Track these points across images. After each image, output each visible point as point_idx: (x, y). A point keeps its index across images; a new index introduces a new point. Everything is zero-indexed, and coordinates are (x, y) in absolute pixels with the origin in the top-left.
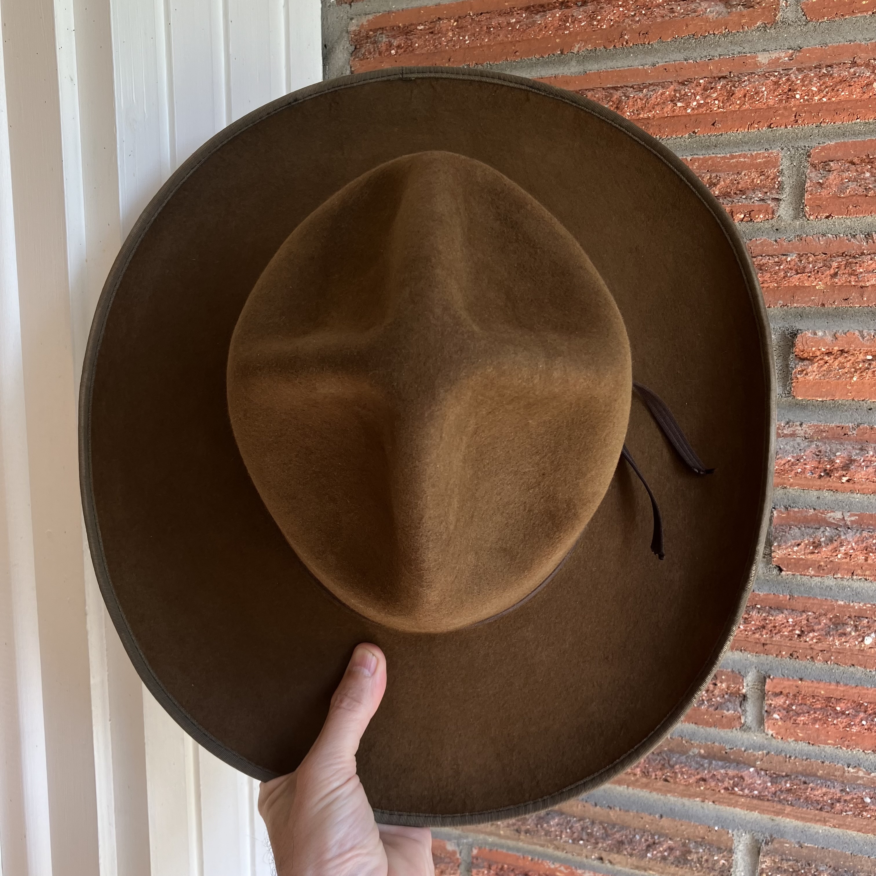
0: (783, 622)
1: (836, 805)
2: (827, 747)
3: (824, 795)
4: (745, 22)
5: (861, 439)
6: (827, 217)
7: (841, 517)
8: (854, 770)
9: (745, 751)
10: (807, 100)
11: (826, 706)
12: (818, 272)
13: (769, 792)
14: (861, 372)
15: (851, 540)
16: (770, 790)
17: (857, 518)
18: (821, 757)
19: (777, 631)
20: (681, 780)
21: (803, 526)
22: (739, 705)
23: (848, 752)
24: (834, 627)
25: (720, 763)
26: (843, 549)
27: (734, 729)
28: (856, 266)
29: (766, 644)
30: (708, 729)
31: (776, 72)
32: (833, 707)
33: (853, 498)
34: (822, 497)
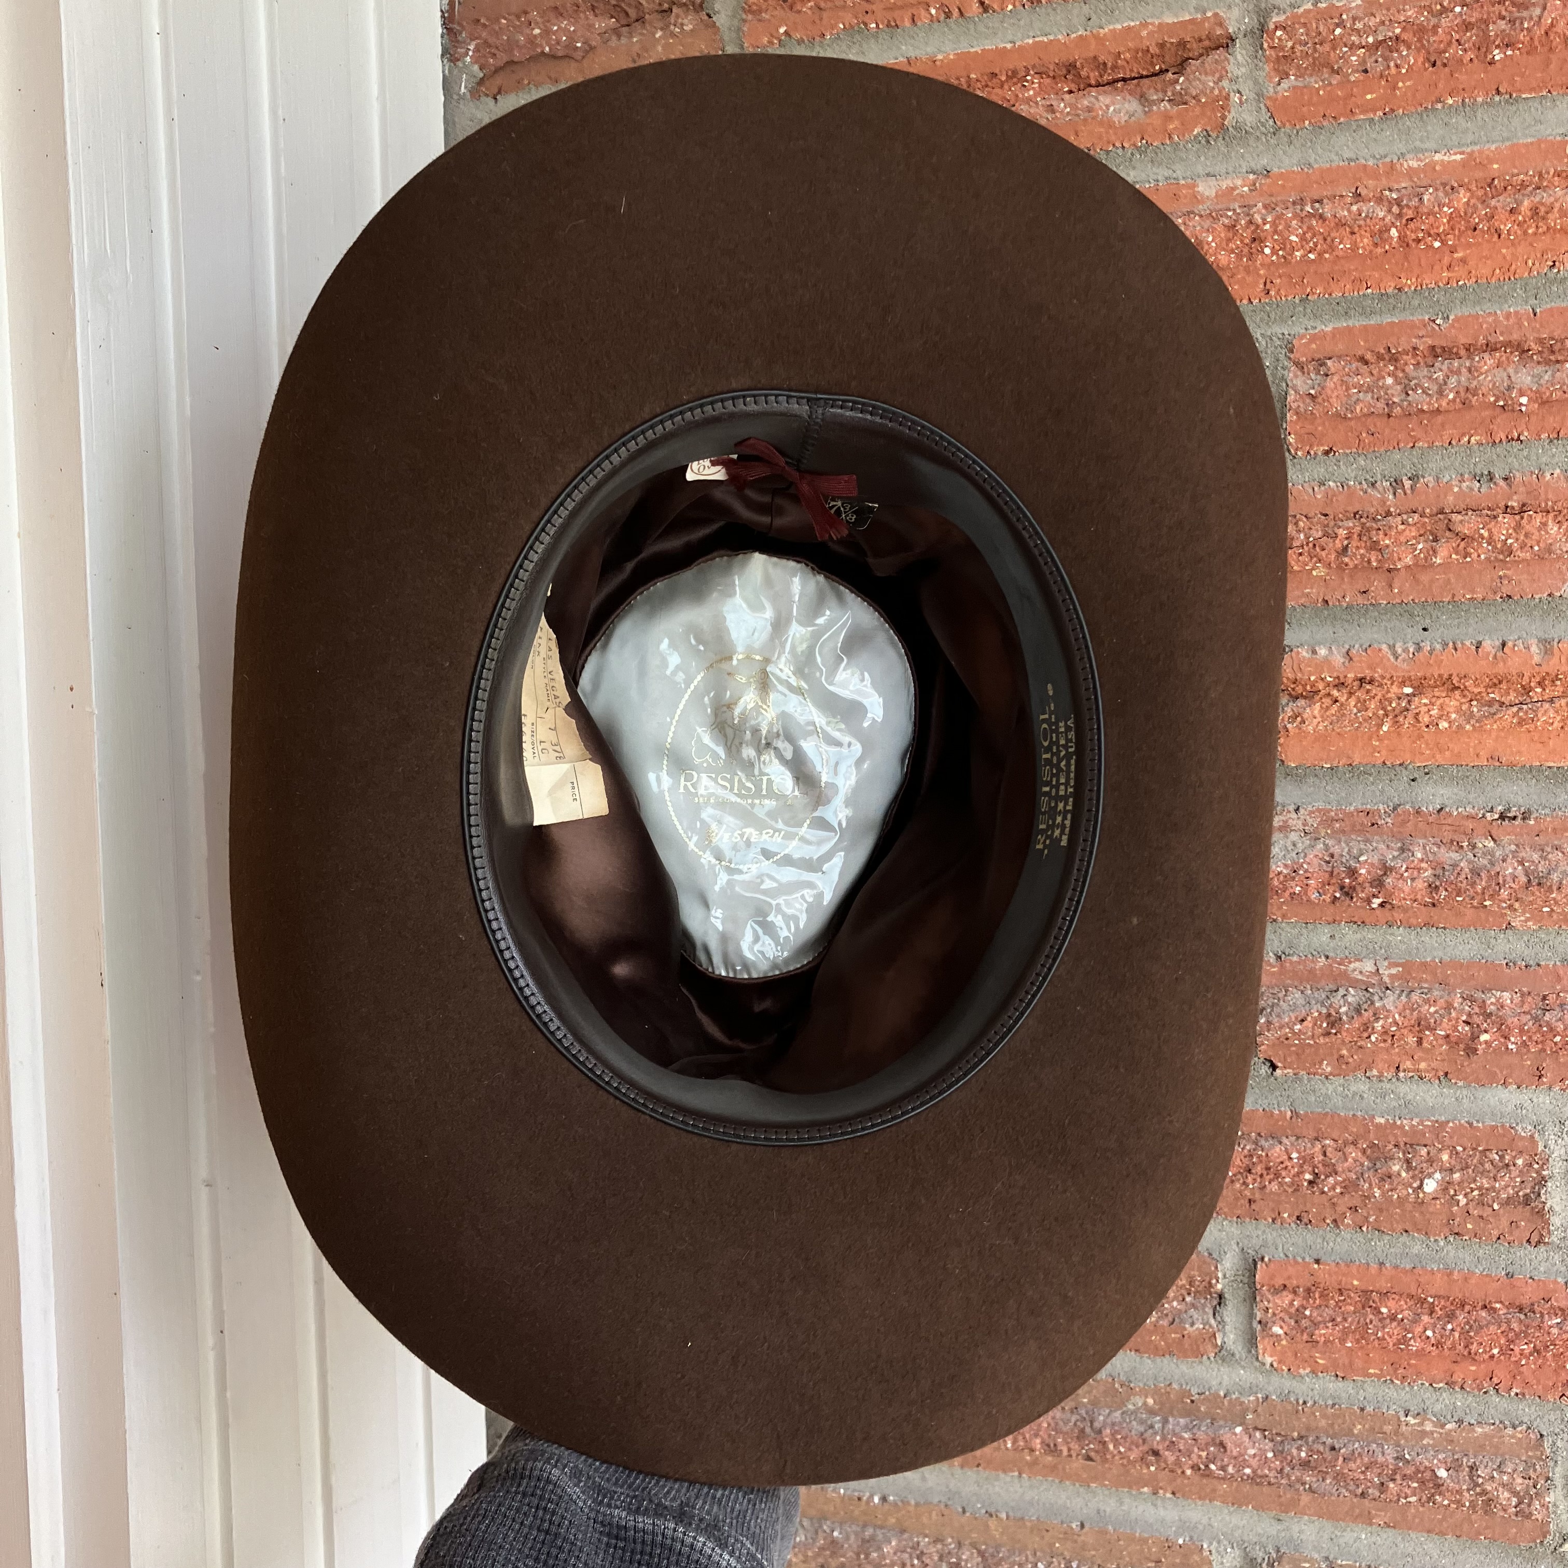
0: (1281, 1160)
1: (1388, 1487)
2: (1367, 1379)
3: (1367, 1468)
4: (1174, 129)
5: (1400, 832)
6: (1327, 453)
7: (1373, 970)
8: (1417, 1421)
9: (1225, 1396)
10: (1284, 257)
11: (1363, 1308)
12: (1314, 545)
13: (1270, 1470)
14: (1396, 716)
15: (1392, 1008)
16: (1272, 1465)
17: (1401, 969)
18: (1359, 1400)
19: (1272, 1176)
20: (1114, 1456)
21: (1309, 987)
22: (1211, 1312)
23: (1404, 1388)
24: (1370, 1165)
25: (1182, 1421)
26: (1378, 1026)
27: (1205, 1357)
28: (1378, 534)
29: (1254, 1201)
30: (1158, 1360)
31: (1230, 210)
32: (1375, 1308)
33: (1392, 934)
34: (1338, 936)
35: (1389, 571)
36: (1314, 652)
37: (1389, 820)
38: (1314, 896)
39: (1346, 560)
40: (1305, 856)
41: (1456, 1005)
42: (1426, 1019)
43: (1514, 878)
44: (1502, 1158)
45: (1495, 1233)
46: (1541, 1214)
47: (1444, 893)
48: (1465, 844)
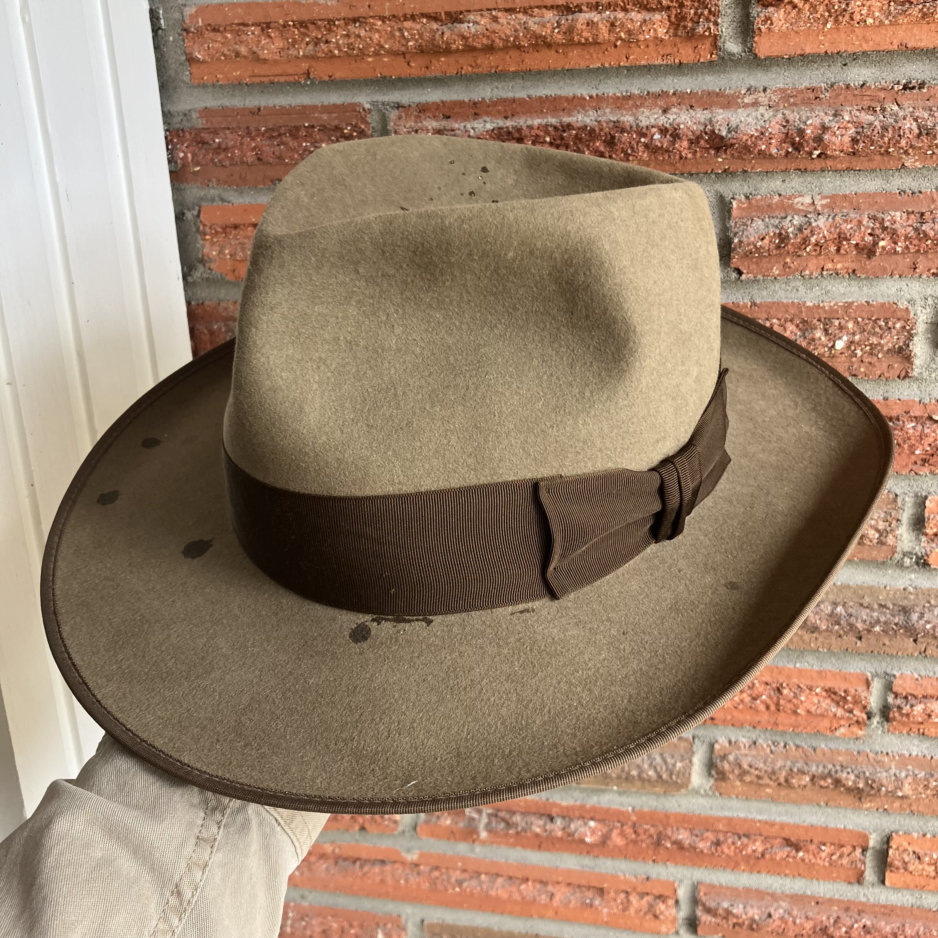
5: (834, 103)
7: (810, 201)
14: (837, 16)
15: (823, 227)
17: (829, 200)
21: (767, 216)
24: (801, 334)
26: (813, 240)
33: (824, 177)
34: (787, 180)
37: (827, 94)
38: (774, 151)
40: (770, 123)
41: (864, 223)
42: (845, 234)
43: (911, 130)
44: (887, 323)
45: (878, 373)
46: (908, 358)
47: (862, 144)
48: (878, 109)
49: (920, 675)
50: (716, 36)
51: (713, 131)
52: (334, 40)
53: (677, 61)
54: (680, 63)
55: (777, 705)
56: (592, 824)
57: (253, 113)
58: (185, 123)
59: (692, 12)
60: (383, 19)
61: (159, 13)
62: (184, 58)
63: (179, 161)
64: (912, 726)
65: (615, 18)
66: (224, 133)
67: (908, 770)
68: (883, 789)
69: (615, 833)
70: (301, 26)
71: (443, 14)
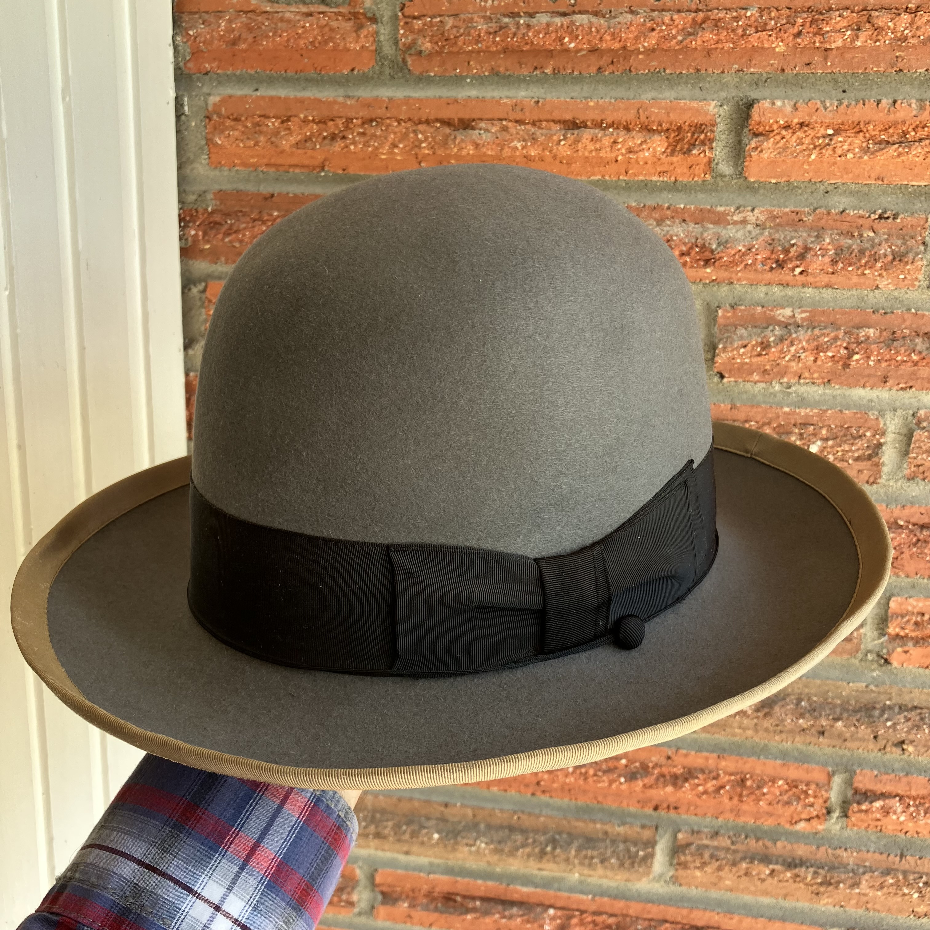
5: (817, 226)
7: (791, 314)
12: (780, 30)
14: (821, 149)
15: (802, 339)
17: (808, 314)
21: (750, 326)
26: (793, 349)
28: (823, 24)
33: (804, 293)
34: (770, 293)
35: (826, 50)
36: (773, 104)
37: (810, 218)
38: (759, 267)
39: (799, 40)
40: (757, 239)
41: (840, 337)
42: (822, 345)
43: (885, 256)
44: (858, 431)
46: (877, 465)
47: (841, 265)
48: (856, 234)
49: (879, 771)
50: (710, 158)
51: (704, 246)
52: (350, 136)
53: (673, 179)
54: (676, 181)
55: (741, 796)
56: (551, 911)
57: (266, 199)
58: (199, 203)
59: (689, 135)
60: (399, 121)
61: (182, 100)
62: (203, 142)
63: (190, 239)
64: (870, 822)
65: (618, 134)
66: (237, 215)
67: (865, 867)
68: (841, 885)
69: (574, 921)
70: (320, 122)
71: (456, 120)
